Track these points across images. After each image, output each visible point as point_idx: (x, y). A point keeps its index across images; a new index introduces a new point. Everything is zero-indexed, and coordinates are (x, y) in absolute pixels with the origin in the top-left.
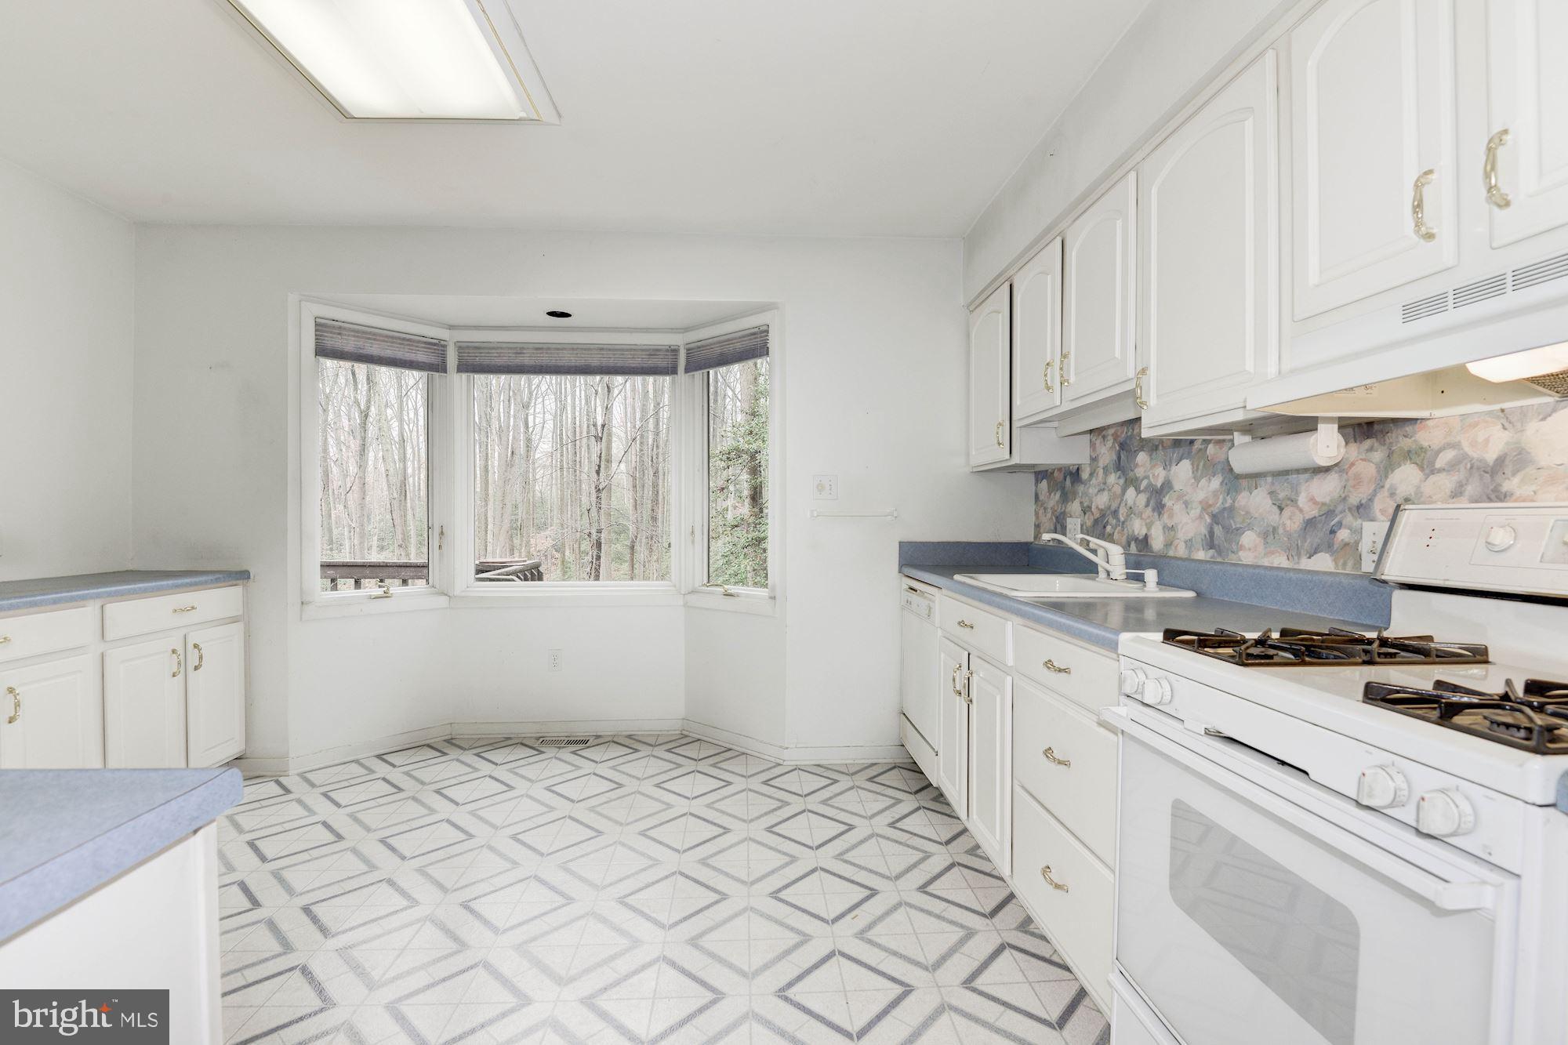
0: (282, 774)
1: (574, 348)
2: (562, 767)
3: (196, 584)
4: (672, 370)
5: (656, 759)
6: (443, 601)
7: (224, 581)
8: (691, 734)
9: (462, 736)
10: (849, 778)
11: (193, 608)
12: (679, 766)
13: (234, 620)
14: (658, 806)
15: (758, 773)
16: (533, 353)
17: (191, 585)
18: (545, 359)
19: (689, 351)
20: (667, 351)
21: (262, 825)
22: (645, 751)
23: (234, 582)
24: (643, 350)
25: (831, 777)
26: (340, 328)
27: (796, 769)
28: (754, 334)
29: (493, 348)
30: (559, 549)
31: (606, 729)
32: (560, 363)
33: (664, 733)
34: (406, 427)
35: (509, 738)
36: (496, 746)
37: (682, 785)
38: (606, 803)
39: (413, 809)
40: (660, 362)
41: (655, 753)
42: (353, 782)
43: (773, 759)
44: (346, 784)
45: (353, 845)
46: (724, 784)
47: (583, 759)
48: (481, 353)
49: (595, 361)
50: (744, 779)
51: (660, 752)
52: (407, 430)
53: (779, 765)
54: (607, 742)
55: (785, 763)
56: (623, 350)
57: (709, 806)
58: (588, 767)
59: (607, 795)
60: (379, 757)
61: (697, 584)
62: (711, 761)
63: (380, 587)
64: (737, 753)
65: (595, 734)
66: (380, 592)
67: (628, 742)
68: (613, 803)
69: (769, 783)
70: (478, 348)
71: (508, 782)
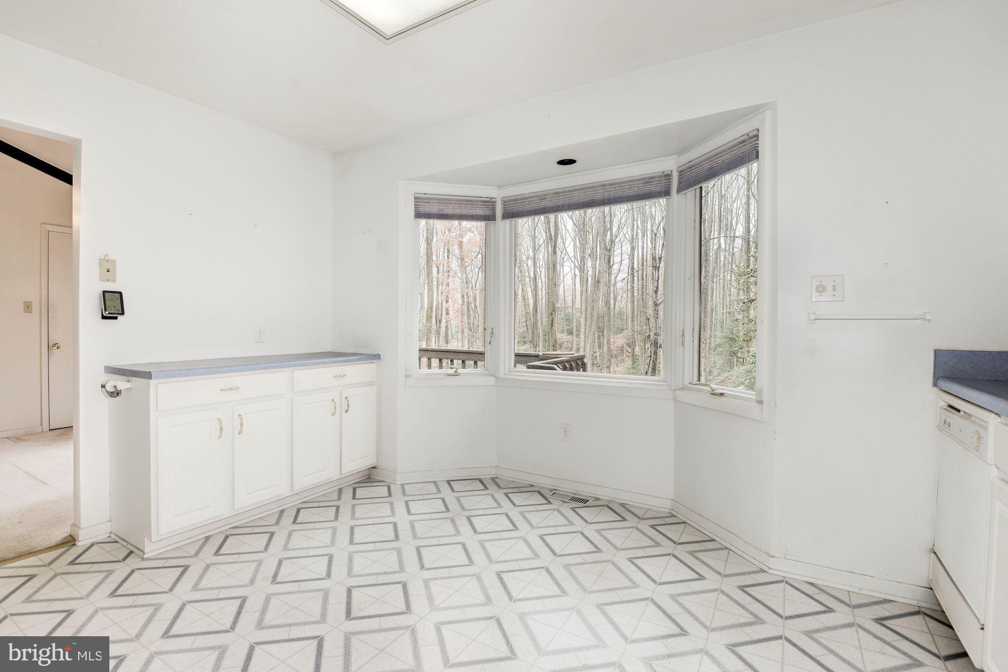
0: (393, 482)
1: (583, 189)
2: (557, 519)
3: (347, 361)
4: (666, 193)
5: (638, 532)
6: (492, 380)
7: (364, 360)
8: (678, 516)
9: (502, 478)
10: (847, 610)
11: (345, 375)
12: (658, 545)
13: (370, 384)
14: (623, 582)
15: (737, 575)
16: (553, 197)
17: (344, 361)
18: (561, 200)
19: (681, 173)
20: (661, 177)
21: (366, 516)
22: (632, 521)
23: (371, 361)
24: (638, 180)
25: (824, 602)
26: (429, 198)
27: (782, 581)
28: (743, 142)
29: (526, 198)
30: (631, 345)
31: (605, 494)
32: (572, 201)
33: (653, 508)
34: (538, 270)
35: (532, 486)
36: (521, 490)
37: (654, 567)
38: (580, 564)
39: (448, 528)
40: (653, 188)
41: (639, 526)
42: (426, 497)
43: (757, 563)
44: (421, 497)
45: (400, 546)
46: (696, 576)
47: (578, 517)
48: (518, 203)
49: (599, 196)
50: (719, 577)
51: (645, 526)
52: (539, 272)
53: (764, 571)
54: (602, 506)
55: (770, 571)
56: (622, 183)
57: (674, 597)
58: (579, 524)
59: (584, 556)
60: (449, 482)
61: (687, 382)
62: (691, 547)
63: (451, 368)
64: (721, 546)
65: (595, 496)
66: (452, 371)
67: (620, 510)
68: (586, 566)
69: (747, 589)
70: (516, 200)
71: (516, 523)
